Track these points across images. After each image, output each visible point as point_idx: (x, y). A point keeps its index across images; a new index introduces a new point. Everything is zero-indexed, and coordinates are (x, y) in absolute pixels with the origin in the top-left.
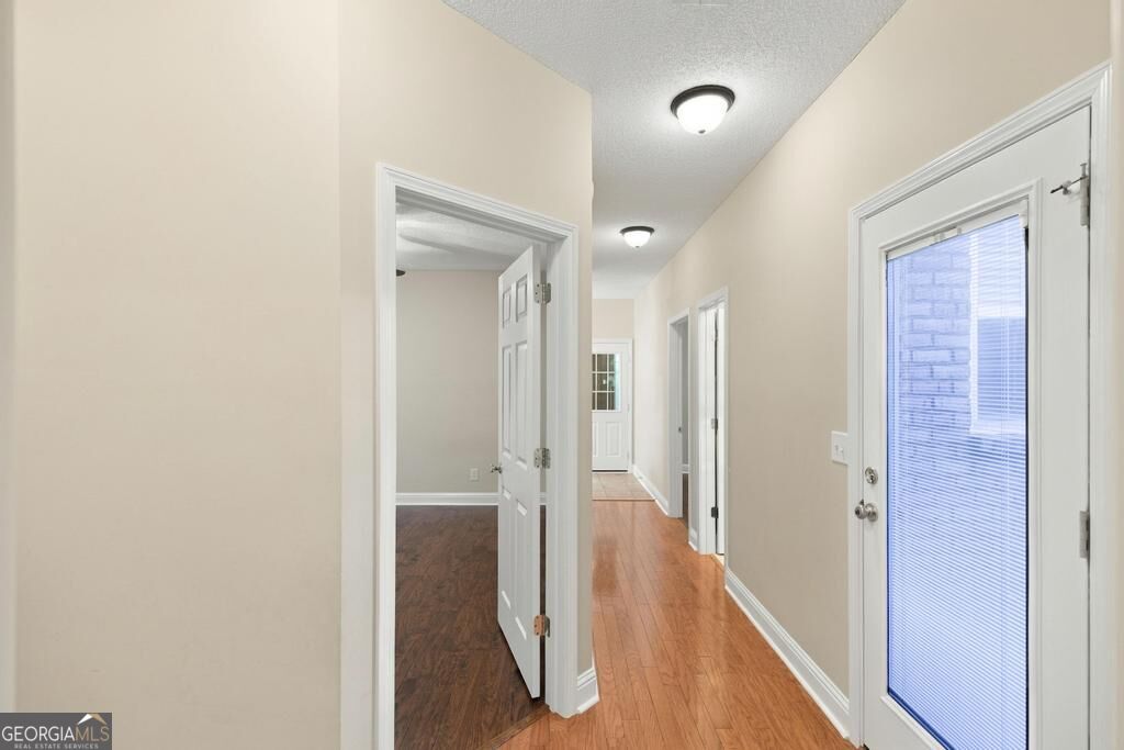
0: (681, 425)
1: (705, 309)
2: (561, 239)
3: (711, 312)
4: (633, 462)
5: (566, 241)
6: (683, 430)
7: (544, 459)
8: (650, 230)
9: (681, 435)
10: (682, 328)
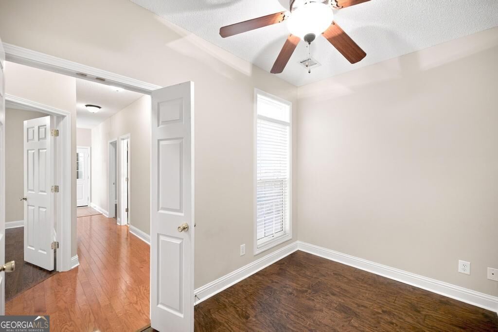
0: (114, 182)
1: (123, 139)
2: (64, 117)
3: (125, 141)
4: (91, 202)
5: (65, 118)
6: (115, 184)
7: (56, 189)
8: (99, 107)
9: (114, 185)
10: (115, 145)
